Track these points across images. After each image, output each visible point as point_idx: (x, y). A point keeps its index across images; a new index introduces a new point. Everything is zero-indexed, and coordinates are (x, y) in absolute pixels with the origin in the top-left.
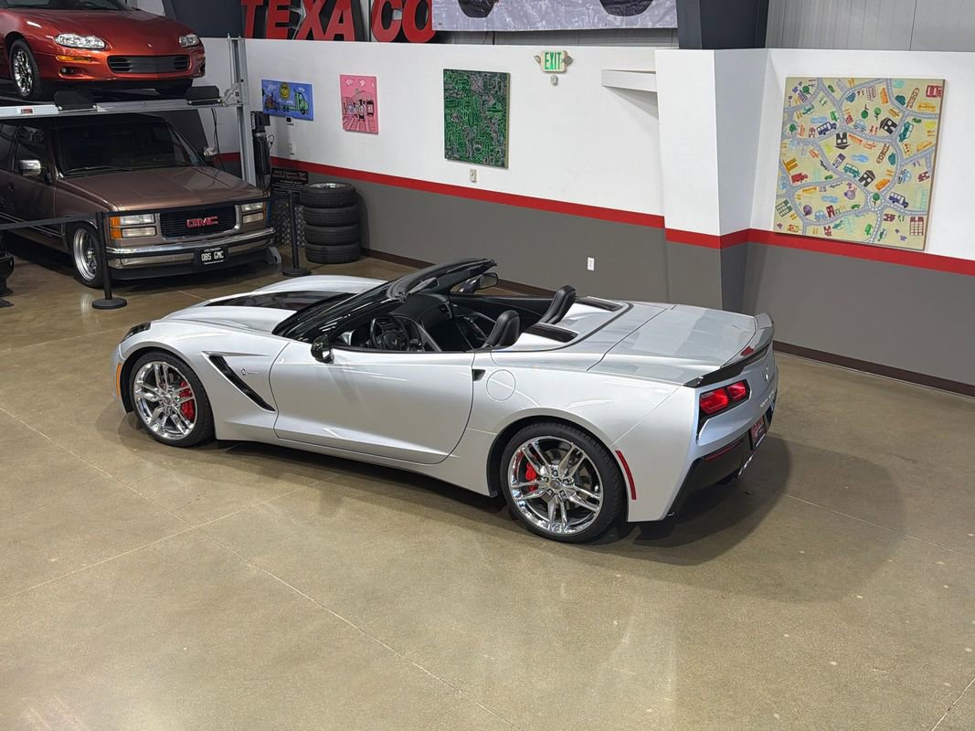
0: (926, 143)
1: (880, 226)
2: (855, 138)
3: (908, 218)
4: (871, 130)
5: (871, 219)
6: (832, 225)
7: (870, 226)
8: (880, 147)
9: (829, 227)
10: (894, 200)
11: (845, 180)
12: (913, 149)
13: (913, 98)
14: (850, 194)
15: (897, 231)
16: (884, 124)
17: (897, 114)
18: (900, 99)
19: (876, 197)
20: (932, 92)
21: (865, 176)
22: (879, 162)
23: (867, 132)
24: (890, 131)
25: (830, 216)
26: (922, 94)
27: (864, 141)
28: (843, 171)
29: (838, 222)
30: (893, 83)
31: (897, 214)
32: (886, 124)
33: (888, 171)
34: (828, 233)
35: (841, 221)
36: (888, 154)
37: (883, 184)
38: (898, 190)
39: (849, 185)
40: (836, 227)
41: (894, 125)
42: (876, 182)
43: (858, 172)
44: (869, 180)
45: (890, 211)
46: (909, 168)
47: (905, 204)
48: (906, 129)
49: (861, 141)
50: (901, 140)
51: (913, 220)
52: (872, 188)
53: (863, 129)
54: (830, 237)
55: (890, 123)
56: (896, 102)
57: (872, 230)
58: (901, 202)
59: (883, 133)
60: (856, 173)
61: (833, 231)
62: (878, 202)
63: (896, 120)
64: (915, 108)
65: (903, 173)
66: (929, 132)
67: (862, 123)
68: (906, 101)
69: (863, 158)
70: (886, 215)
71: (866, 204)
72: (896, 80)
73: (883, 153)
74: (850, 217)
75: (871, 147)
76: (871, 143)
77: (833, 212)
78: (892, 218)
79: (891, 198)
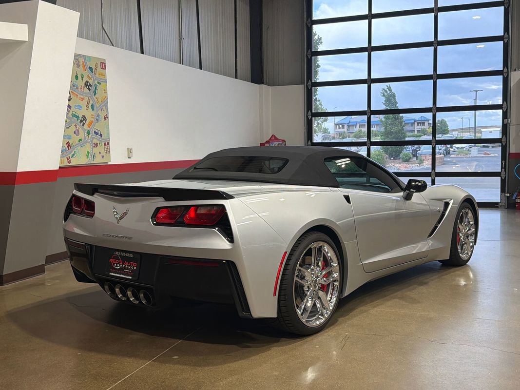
0: (104, 98)
1: (92, 150)
2: (75, 94)
3: (103, 144)
4: (81, 89)
5: (88, 147)
6: (71, 156)
7: (88, 152)
8: (86, 99)
9: (69, 157)
10: (96, 133)
11: (73, 122)
12: (100, 100)
13: (96, 69)
14: (76, 133)
15: (100, 153)
16: (86, 84)
17: (90, 79)
18: (91, 68)
19: (89, 133)
20: (103, 67)
21: (82, 119)
22: (87, 110)
23: (79, 89)
24: (89, 89)
25: (69, 149)
26: (99, 67)
27: (79, 96)
28: (71, 116)
29: (73, 153)
30: (87, 59)
31: (98, 142)
32: (87, 85)
33: (92, 115)
34: (69, 162)
35: (75, 152)
36: (90, 104)
37: (91, 123)
38: (97, 127)
39: (76, 126)
40: (72, 157)
41: (90, 85)
42: (87, 123)
43: (78, 117)
44: (84, 122)
45: (95, 141)
46: (99, 112)
47: (101, 135)
48: (96, 88)
49: (77, 95)
50: (95, 95)
51: (105, 145)
52: (86, 126)
53: (77, 88)
54: (70, 164)
55: (88, 84)
56: (89, 71)
57: (89, 154)
58: (99, 134)
59: (86, 90)
60: (77, 117)
61: (71, 159)
62: (90, 135)
63: (91, 82)
64: (97, 76)
65: (98, 115)
66: (104, 90)
67: (76, 84)
68: (93, 71)
69: (80, 107)
70: (94, 144)
71: (85, 139)
72: (88, 56)
73: (88, 104)
74: (79, 148)
75: (83, 99)
76: (82, 97)
77: (70, 146)
78: (96, 145)
79: (95, 132)
